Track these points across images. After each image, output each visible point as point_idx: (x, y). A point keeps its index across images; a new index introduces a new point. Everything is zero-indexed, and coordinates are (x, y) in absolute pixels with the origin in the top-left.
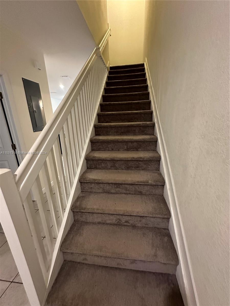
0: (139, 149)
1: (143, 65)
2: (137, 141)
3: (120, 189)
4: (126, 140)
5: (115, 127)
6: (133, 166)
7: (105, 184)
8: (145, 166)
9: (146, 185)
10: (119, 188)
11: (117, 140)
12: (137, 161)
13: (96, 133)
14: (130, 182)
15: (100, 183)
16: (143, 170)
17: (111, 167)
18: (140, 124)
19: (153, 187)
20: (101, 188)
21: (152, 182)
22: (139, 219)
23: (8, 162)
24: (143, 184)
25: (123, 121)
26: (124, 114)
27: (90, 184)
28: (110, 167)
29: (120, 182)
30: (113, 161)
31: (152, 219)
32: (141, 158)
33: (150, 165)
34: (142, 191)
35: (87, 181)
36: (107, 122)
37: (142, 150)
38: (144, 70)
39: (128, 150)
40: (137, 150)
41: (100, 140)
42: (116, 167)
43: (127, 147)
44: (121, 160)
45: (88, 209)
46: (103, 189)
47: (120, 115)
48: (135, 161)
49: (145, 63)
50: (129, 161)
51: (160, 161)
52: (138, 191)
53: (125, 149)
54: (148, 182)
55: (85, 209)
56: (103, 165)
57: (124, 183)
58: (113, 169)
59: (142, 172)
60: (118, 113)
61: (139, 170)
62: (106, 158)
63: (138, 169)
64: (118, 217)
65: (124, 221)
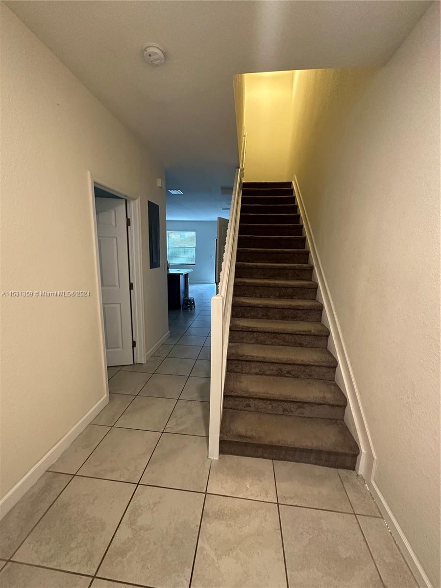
0: (294, 297)
1: (290, 184)
2: (293, 287)
3: (277, 340)
4: (280, 285)
5: (263, 268)
6: (290, 316)
7: (260, 334)
8: (304, 316)
9: (308, 335)
10: (276, 338)
11: (269, 285)
12: (295, 309)
13: (237, 275)
14: (290, 331)
15: (254, 332)
16: (301, 320)
17: (263, 315)
18: (295, 266)
19: (316, 338)
20: (254, 338)
21: (316, 332)
22: (303, 368)
23: (120, 306)
24: (305, 333)
25: (270, 261)
26: (273, 253)
27: (241, 332)
28: (261, 316)
29: (279, 331)
30: (266, 308)
31: (317, 369)
32: (300, 306)
33: (310, 316)
34: (303, 342)
35: (239, 328)
36: (248, 262)
37: (298, 299)
38: (291, 191)
39: (280, 297)
40: (292, 298)
41: (246, 283)
42: (269, 316)
43: (280, 294)
44: (276, 308)
45: (247, 356)
46: (257, 339)
47: (266, 253)
48: (292, 309)
49: (293, 182)
50: (285, 309)
51: (322, 310)
52: (298, 343)
53: (277, 297)
54: (311, 331)
55: (243, 356)
56: (252, 313)
57: (283, 332)
58: (264, 319)
59: (302, 323)
60: (265, 251)
61: (297, 320)
62: (257, 304)
63: (295, 319)
64: (280, 366)
65: (285, 372)
